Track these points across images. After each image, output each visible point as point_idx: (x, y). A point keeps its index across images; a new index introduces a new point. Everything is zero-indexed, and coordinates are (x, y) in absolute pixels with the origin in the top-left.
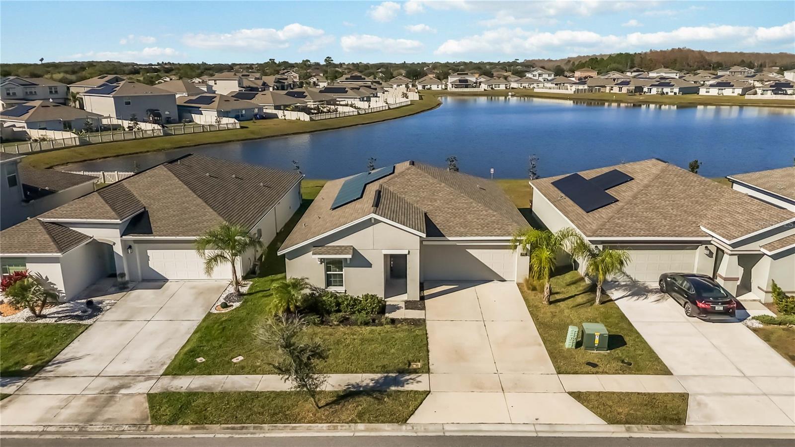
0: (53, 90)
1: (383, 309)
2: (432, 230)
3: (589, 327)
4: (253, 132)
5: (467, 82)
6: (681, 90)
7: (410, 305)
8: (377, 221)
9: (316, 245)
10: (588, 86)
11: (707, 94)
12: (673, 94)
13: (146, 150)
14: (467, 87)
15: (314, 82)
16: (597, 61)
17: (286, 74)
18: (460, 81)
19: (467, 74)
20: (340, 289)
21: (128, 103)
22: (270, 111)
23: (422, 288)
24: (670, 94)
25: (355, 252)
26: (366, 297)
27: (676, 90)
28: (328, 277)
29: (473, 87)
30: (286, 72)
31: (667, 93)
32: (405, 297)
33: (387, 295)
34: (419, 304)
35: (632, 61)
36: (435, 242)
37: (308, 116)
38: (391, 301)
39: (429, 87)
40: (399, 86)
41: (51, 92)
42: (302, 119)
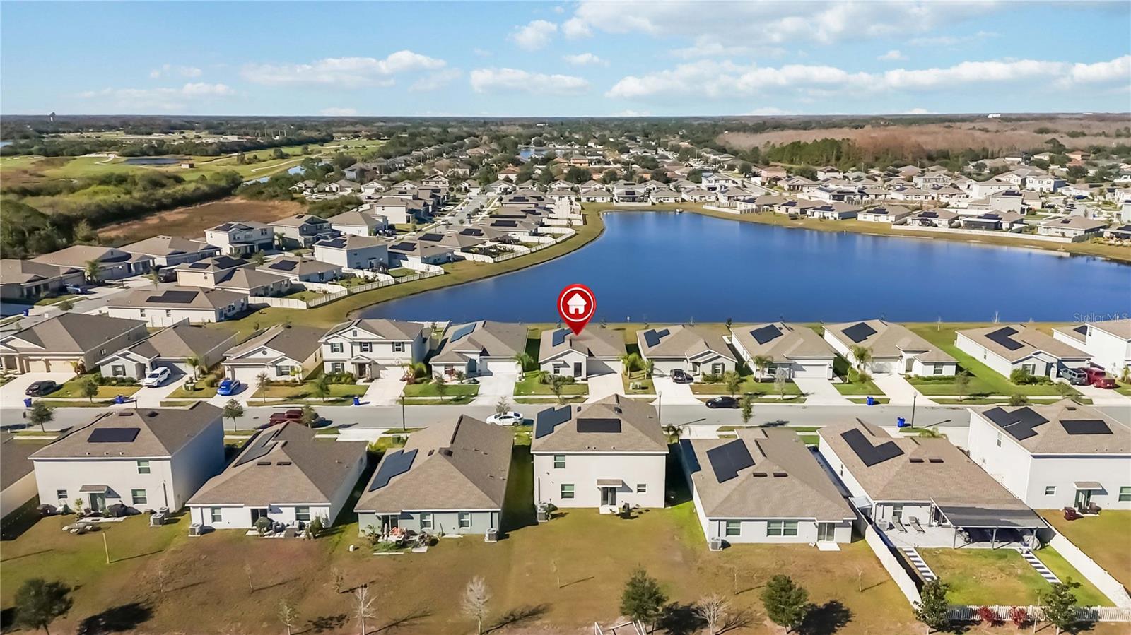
0: (264, 232)
1: (574, 381)
2: (590, 354)
3: (636, 383)
4: (455, 278)
5: (634, 194)
6: (840, 215)
7: (583, 380)
8: (572, 352)
9: (551, 359)
10: (757, 206)
11: (865, 220)
12: (833, 218)
13: (391, 298)
14: (634, 200)
15: (466, 188)
16: (799, 146)
17: (434, 179)
18: (627, 193)
19: (634, 184)
20: (559, 375)
21: (356, 254)
22: (458, 253)
23: (587, 375)
24: (831, 218)
25: (564, 362)
26: (568, 377)
27: (836, 215)
28: (555, 370)
29: (642, 201)
30: (434, 177)
31: (828, 218)
32: (581, 378)
33: (575, 377)
34: (586, 380)
35: (839, 151)
36: (592, 358)
37: (492, 259)
38: (576, 379)
39: (593, 199)
40: (561, 197)
41: (262, 234)
42: (486, 261)
